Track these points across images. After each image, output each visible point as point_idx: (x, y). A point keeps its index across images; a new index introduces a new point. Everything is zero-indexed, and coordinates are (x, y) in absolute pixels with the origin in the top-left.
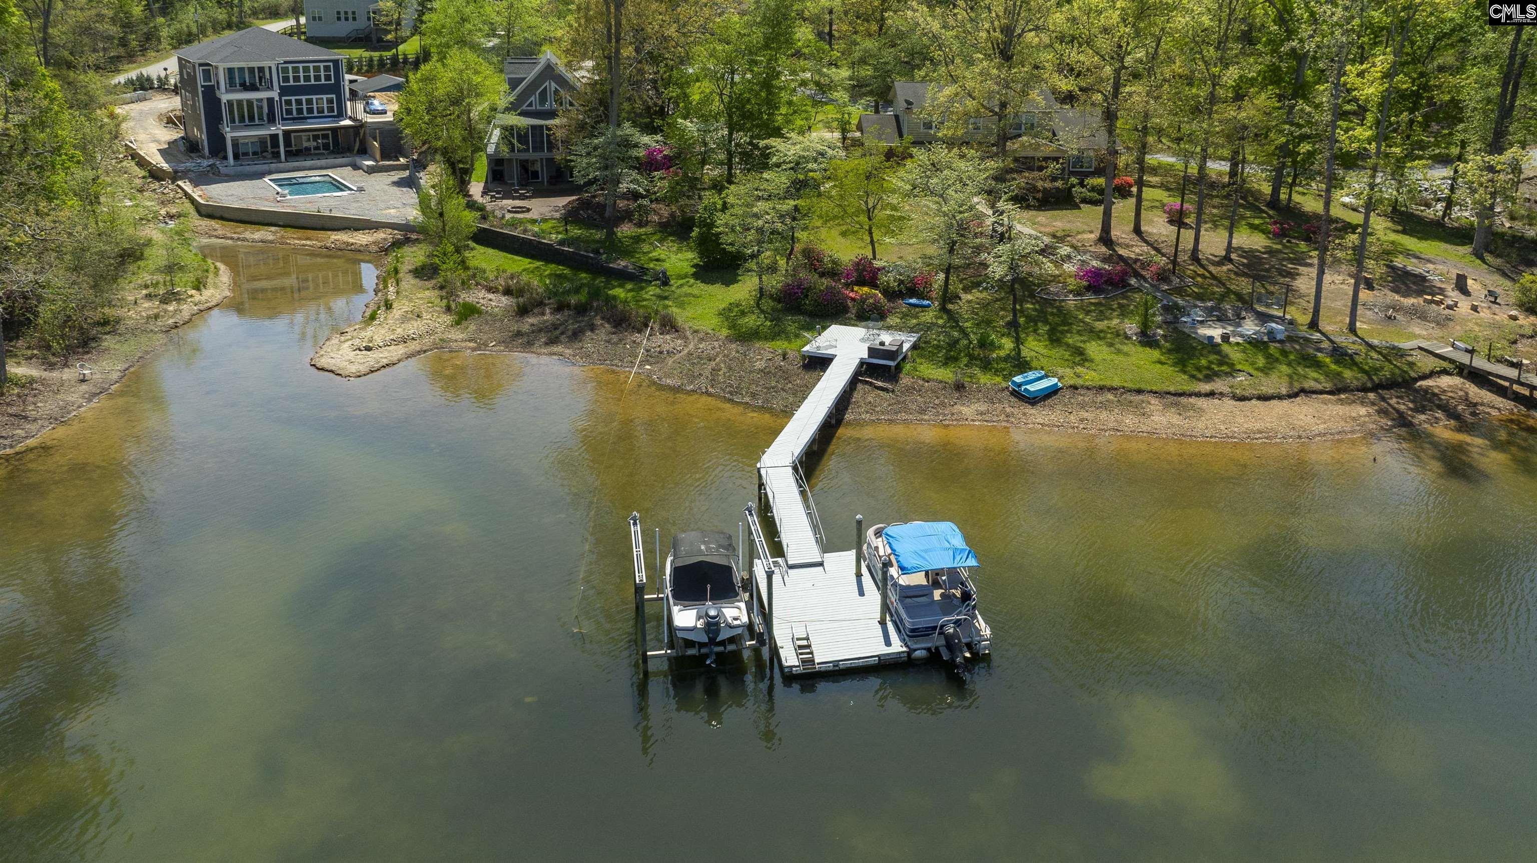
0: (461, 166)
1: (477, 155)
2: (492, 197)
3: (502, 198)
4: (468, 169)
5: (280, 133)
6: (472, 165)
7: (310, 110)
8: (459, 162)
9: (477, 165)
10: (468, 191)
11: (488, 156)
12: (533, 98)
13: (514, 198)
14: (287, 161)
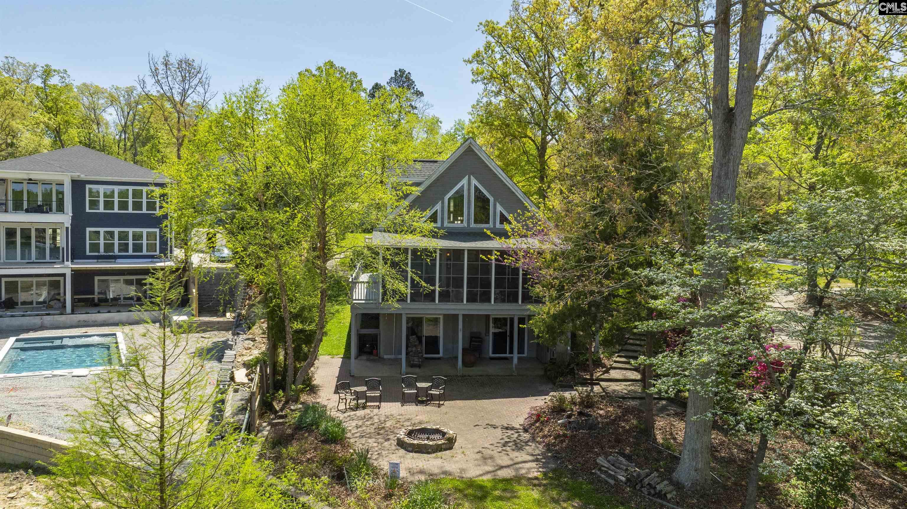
0: (297, 326)
1: (331, 308)
2: (358, 396)
3: (380, 399)
4: (313, 333)
5: (68, 273)
6: (322, 325)
7: (124, 247)
8: (296, 317)
9: (331, 326)
10: (310, 379)
11: (354, 308)
12: (438, 207)
13: (405, 400)
14: (73, 312)
